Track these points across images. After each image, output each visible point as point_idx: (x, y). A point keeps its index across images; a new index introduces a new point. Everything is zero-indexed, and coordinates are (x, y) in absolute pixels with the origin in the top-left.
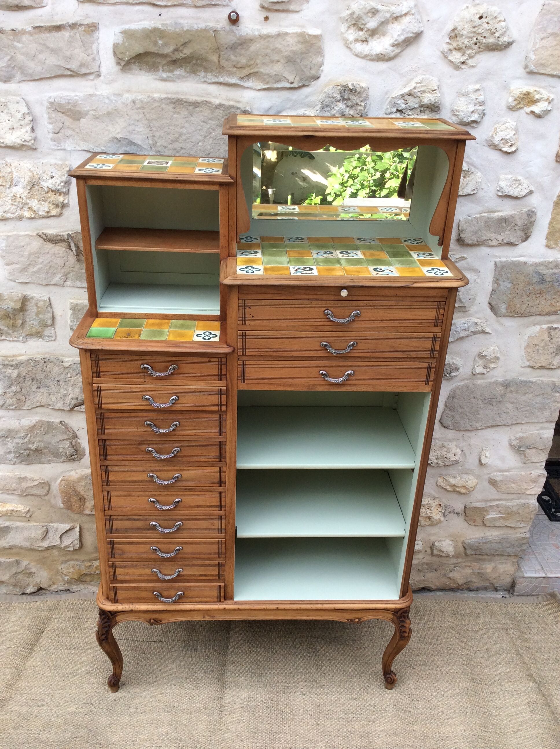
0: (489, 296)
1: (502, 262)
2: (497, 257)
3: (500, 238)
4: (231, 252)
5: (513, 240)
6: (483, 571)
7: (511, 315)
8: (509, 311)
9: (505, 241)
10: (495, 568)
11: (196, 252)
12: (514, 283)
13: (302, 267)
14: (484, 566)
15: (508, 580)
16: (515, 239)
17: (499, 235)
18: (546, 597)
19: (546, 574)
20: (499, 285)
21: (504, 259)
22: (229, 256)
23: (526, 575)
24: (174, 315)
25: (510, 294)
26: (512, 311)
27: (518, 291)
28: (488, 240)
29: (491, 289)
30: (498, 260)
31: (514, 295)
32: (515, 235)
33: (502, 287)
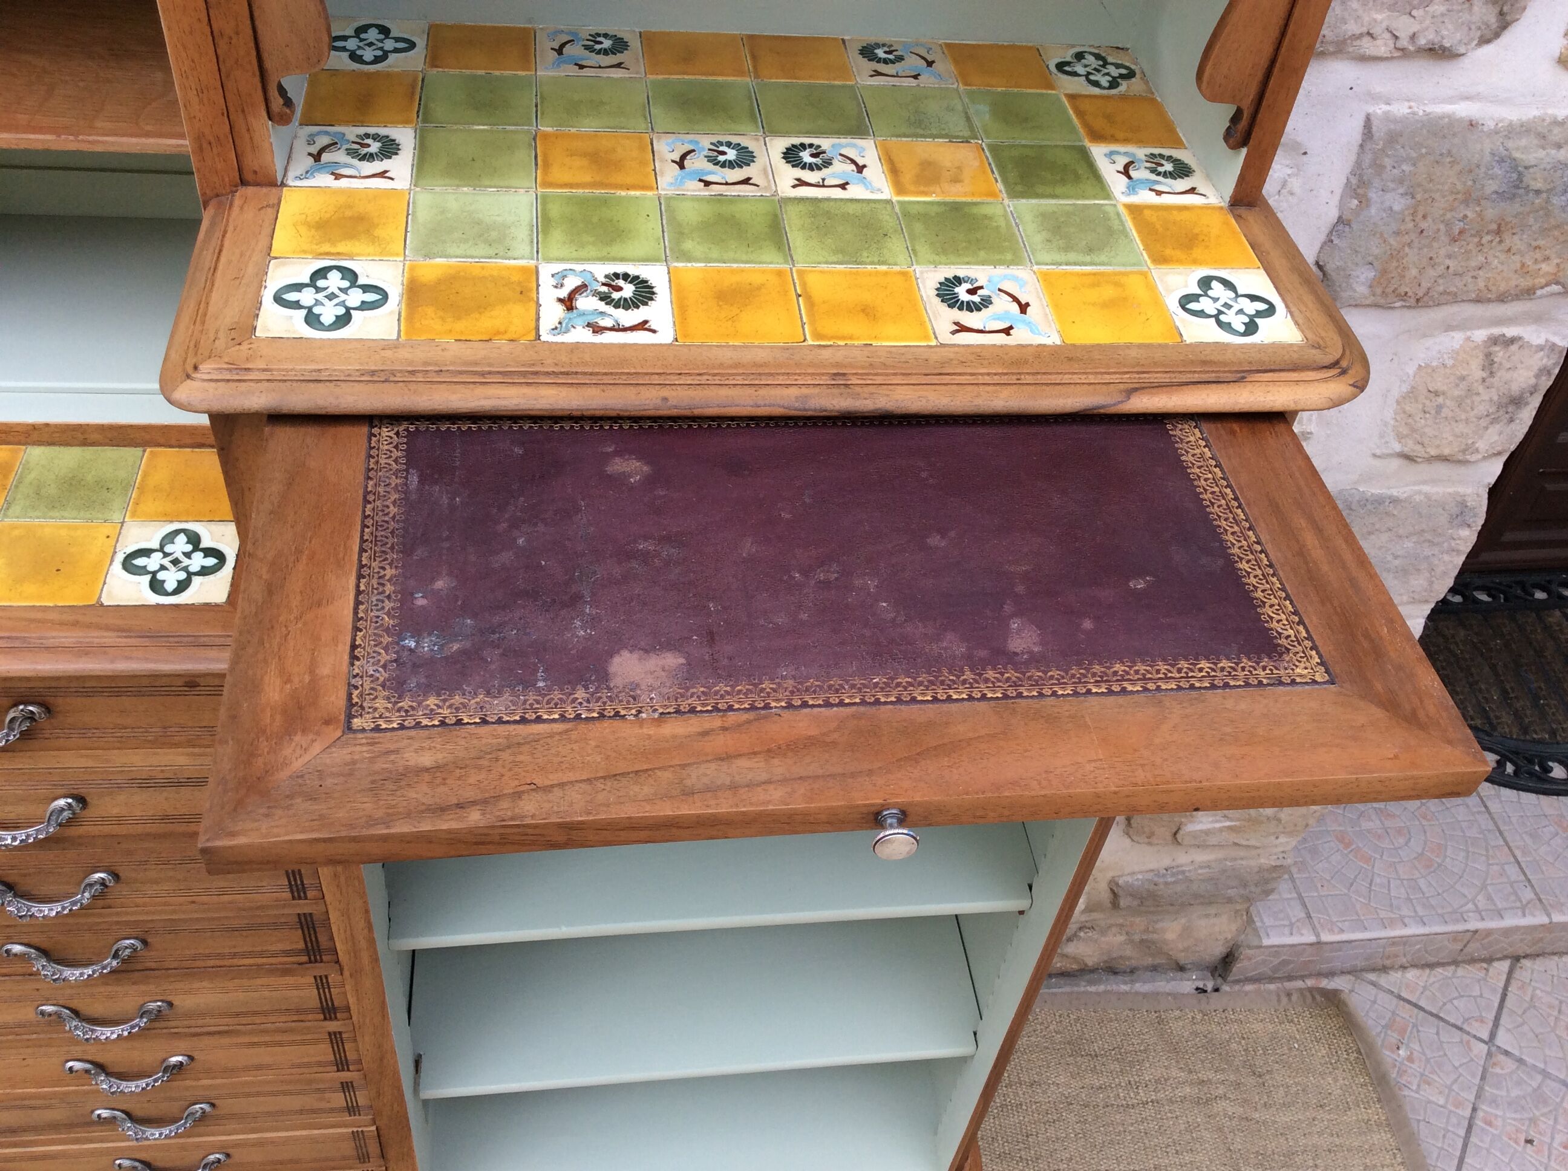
0: (1322, 237)
1: (1395, 121)
2: (1374, 98)
3: (1405, 26)
4: (251, 162)
5: (1450, 37)
6: (1155, 936)
7: (1382, 301)
8: (1379, 291)
9: (1422, 41)
10: (1187, 931)
11: (85, 147)
12: (1419, 197)
13: (601, 270)
14: (1159, 925)
15: (1218, 950)
16: (1458, 36)
17: (1406, 18)
18: (1314, 998)
19: (1317, 935)
20: (1364, 202)
21: (1400, 109)
22: (244, 182)
23: (1266, 942)
24: (34, 427)
25: (1397, 233)
26: (1389, 290)
27: (1424, 225)
28: (1361, 35)
29: (1333, 214)
30: (1379, 109)
31: (1406, 239)
32: (1465, 17)
33: (1373, 211)
